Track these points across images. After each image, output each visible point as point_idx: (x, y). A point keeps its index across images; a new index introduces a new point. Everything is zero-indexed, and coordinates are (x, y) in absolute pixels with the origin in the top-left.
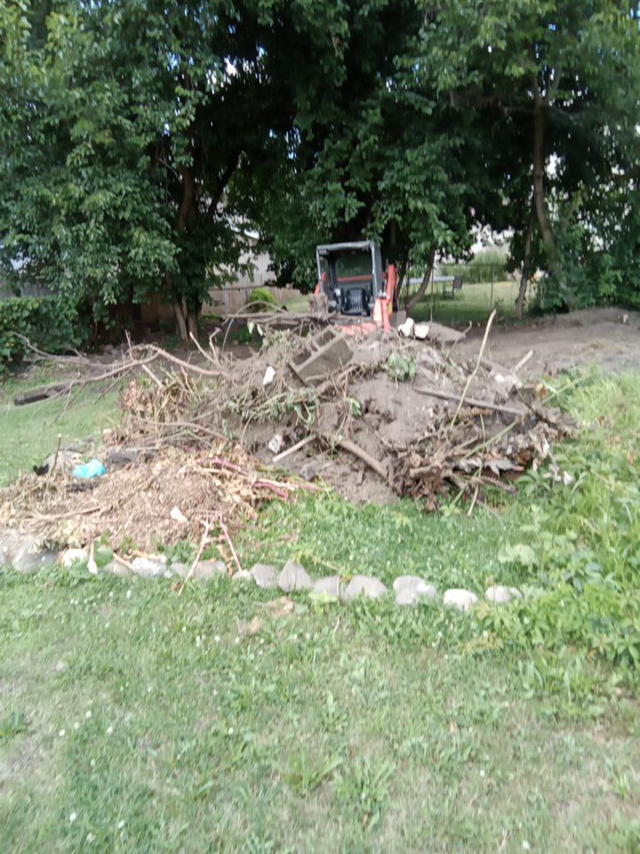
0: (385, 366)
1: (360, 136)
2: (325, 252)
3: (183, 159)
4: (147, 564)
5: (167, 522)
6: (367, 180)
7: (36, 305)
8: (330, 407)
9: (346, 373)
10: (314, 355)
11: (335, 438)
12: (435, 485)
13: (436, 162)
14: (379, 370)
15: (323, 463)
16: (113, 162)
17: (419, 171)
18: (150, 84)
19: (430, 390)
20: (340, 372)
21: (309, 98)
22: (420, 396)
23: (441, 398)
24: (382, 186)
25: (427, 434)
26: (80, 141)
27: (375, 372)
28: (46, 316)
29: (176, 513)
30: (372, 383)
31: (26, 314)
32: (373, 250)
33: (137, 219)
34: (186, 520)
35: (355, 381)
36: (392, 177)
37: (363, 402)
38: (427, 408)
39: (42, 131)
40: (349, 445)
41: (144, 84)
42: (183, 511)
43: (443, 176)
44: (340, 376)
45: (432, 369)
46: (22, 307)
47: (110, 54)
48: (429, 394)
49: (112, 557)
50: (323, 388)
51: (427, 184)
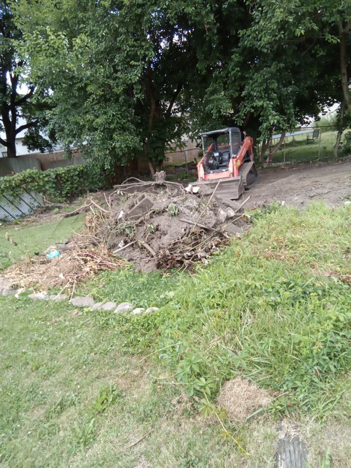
0: (167, 210)
1: (230, 70)
2: (206, 136)
3: (139, 96)
4: (42, 295)
5: (57, 279)
6: (236, 91)
7: (81, 168)
8: (141, 229)
9: (149, 213)
10: (136, 206)
11: (141, 242)
12: (173, 264)
13: (271, 78)
14: (164, 211)
15: (136, 254)
16: (109, 100)
17: (261, 85)
18: (123, 60)
19: (186, 220)
20: (147, 213)
21: (203, 52)
22: (181, 223)
23: (189, 223)
24: (244, 93)
25: (177, 241)
26: (91, 94)
27: (163, 212)
28: (86, 173)
29: (61, 276)
30: (161, 217)
31: (77, 173)
32: (230, 132)
33: (120, 127)
34: (64, 278)
35: (154, 216)
36: (248, 89)
37: (155, 226)
38: (182, 228)
39: (76, 90)
40: (146, 246)
41: (120, 61)
42: (64, 275)
43: (275, 85)
44: (147, 215)
45: (191, 209)
46: (75, 170)
47: (106, 48)
48: (185, 222)
49: (33, 292)
50: (139, 221)
51: (266, 90)
